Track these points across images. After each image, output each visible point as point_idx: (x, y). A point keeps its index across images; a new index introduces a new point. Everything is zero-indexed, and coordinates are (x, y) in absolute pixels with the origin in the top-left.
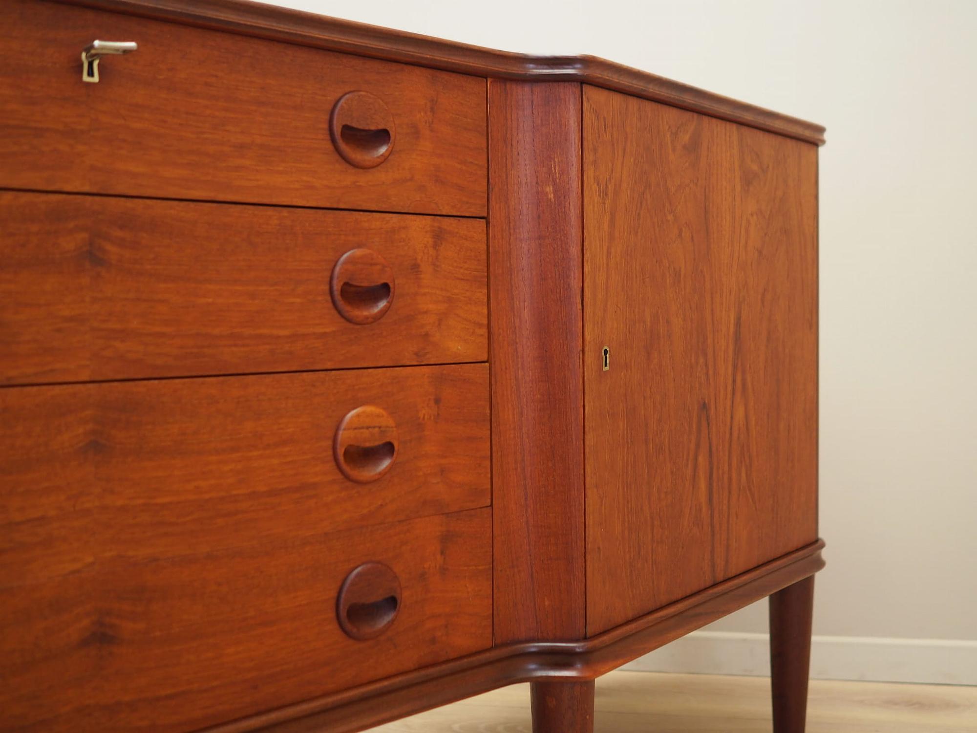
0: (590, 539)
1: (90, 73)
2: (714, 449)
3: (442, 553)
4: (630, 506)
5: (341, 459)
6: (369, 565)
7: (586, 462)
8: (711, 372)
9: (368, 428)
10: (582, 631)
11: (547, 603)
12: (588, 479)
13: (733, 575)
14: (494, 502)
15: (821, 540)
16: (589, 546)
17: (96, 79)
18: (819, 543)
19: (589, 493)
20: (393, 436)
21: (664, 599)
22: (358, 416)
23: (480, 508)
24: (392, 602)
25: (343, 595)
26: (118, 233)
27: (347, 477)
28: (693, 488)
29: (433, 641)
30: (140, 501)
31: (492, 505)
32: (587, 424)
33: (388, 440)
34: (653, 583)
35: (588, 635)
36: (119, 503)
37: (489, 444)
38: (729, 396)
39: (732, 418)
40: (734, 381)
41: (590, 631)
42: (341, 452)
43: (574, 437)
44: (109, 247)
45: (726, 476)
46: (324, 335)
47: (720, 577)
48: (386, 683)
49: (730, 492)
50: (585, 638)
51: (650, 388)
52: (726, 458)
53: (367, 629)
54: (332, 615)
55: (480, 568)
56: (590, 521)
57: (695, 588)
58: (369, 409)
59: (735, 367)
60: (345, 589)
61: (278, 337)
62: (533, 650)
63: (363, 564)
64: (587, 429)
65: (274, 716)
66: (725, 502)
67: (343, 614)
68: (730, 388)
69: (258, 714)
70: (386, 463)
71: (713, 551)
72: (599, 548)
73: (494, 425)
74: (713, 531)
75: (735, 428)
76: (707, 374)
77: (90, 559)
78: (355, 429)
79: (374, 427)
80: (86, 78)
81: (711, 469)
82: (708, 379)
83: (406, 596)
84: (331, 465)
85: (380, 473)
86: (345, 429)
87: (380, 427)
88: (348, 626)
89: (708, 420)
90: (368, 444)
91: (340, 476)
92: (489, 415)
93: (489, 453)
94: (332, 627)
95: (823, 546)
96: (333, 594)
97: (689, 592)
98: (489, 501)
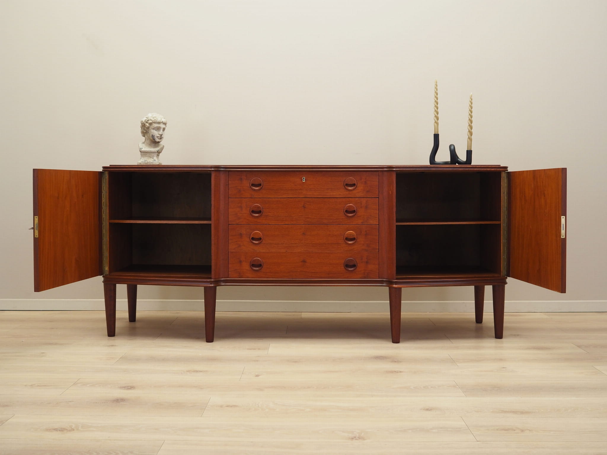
1: (304, 181)
3: (367, 259)
9: (351, 235)
17: (305, 181)
20: (356, 237)
22: (349, 233)
26: (307, 203)
27: (346, 243)
30: (310, 242)
31: (379, 252)
36: (307, 242)
44: (306, 205)
46: (343, 219)
54: (343, 266)
58: (351, 232)
61: (334, 219)
70: (354, 241)
73: (380, 236)
77: (303, 250)
78: (348, 235)
80: (303, 181)
83: (358, 265)
84: (343, 241)
85: (353, 243)
86: (346, 235)
87: (353, 235)
88: (346, 268)
90: (350, 238)
96: (343, 262)
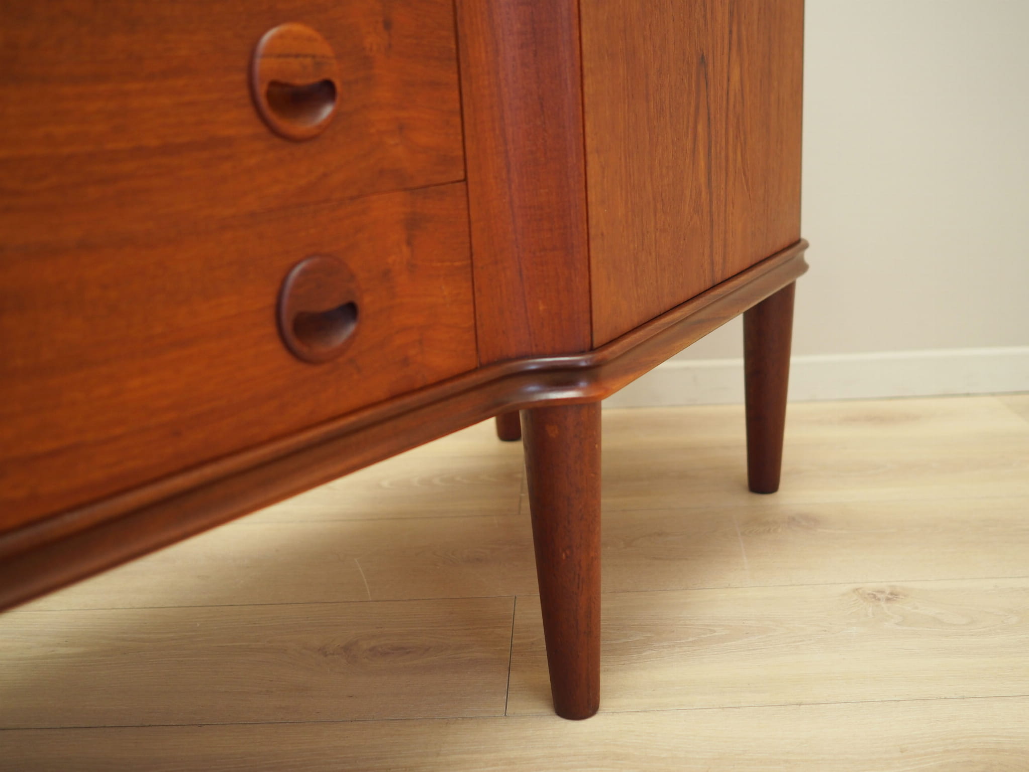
0: (592, 222)
2: (712, 117)
3: (409, 243)
4: (632, 181)
5: (263, 101)
6: (317, 260)
7: (586, 117)
8: (709, 16)
9: (297, 56)
10: (588, 340)
11: (541, 308)
12: (588, 141)
13: (730, 276)
14: (469, 175)
15: (804, 240)
16: (592, 232)
18: (802, 243)
19: (590, 158)
20: (333, 72)
21: (668, 302)
22: (281, 36)
23: (453, 182)
24: (351, 310)
25: (286, 301)
27: (274, 131)
28: (693, 164)
29: (405, 362)
31: (465, 180)
32: (585, 64)
33: (325, 76)
34: (657, 282)
35: (595, 344)
37: (457, 92)
38: (726, 50)
39: (729, 80)
40: (731, 32)
41: (598, 339)
42: (262, 90)
43: (569, 82)
45: (723, 154)
47: (719, 279)
48: (353, 419)
49: (727, 174)
50: (592, 349)
51: (650, 26)
52: (723, 131)
53: (321, 349)
54: (271, 329)
55: (457, 264)
56: (592, 197)
57: (696, 290)
58: (297, 28)
59: (731, 13)
60: (287, 292)
62: (533, 367)
63: (308, 257)
64: (585, 71)
65: (209, 471)
66: (723, 186)
67: (287, 325)
68: (726, 41)
69: (187, 469)
70: (327, 111)
71: (711, 247)
72: (602, 234)
73: (463, 66)
74: (712, 221)
75: (732, 94)
76: (705, 16)
78: (280, 56)
79: (306, 56)
81: (710, 142)
82: (706, 24)
83: (367, 303)
84: (248, 113)
85: (319, 127)
86: (265, 56)
87: (314, 57)
88: (296, 344)
89: (706, 78)
90: (299, 82)
91: (262, 129)
92: (454, 51)
93: (458, 105)
94: (274, 346)
95: (806, 246)
96: (271, 300)
97: (691, 295)
98: (462, 173)
